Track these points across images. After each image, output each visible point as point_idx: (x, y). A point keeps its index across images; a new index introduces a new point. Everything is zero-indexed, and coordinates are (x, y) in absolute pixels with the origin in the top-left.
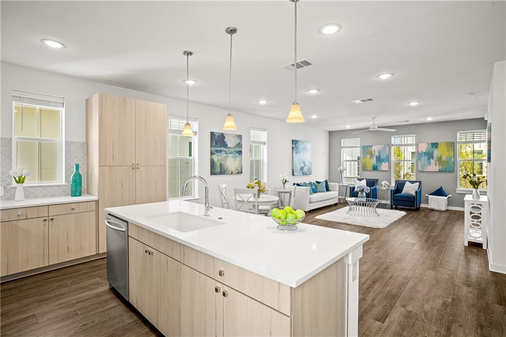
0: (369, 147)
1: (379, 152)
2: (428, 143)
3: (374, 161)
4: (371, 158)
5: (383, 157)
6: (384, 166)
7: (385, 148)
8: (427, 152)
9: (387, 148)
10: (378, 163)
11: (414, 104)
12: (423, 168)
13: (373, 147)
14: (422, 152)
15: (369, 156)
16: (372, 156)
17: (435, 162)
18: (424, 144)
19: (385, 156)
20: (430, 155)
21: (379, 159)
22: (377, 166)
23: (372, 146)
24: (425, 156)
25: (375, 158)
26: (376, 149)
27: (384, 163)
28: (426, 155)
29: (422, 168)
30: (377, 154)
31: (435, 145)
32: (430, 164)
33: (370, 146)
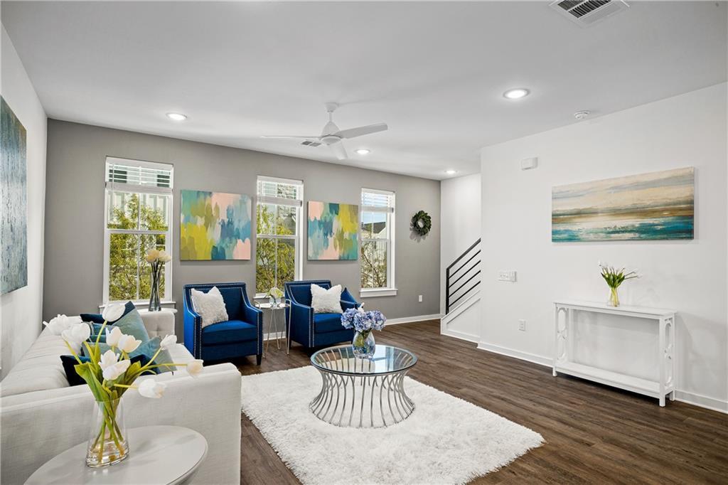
0: (202, 196)
1: (230, 212)
2: (325, 204)
3: (215, 236)
4: (206, 225)
5: (239, 225)
6: (242, 250)
7: (243, 202)
8: (323, 221)
9: (249, 203)
10: (227, 239)
11: (516, 95)
12: (316, 253)
13: (215, 195)
14: (315, 219)
15: (201, 221)
16: (209, 222)
17: (335, 239)
18: (318, 203)
19: (242, 224)
20: (327, 227)
21: (229, 231)
22: (223, 250)
23: (210, 193)
24: (320, 229)
25: (219, 228)
26: (221, 202)
27: (240, 241)
28: (322, 225)
29: (314, 253)
30: (223, 216)
31: (334, 208)
32: (328, 245)
33: (205, 193)
